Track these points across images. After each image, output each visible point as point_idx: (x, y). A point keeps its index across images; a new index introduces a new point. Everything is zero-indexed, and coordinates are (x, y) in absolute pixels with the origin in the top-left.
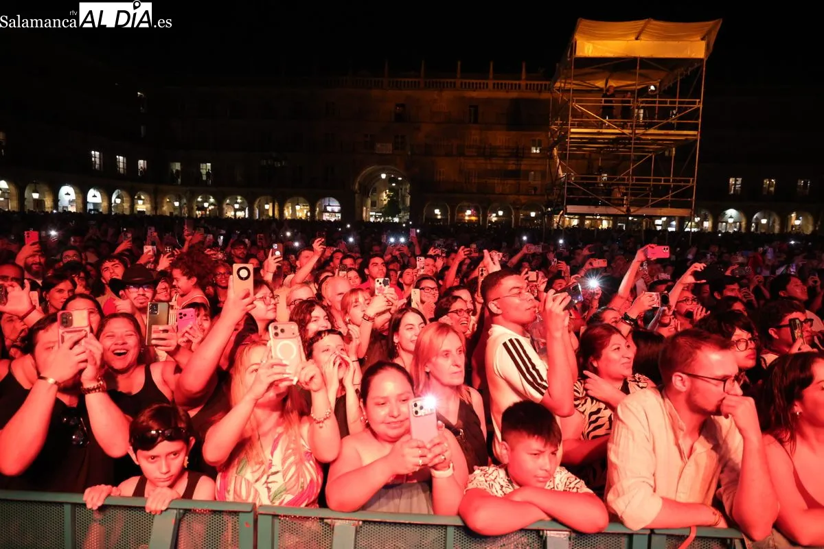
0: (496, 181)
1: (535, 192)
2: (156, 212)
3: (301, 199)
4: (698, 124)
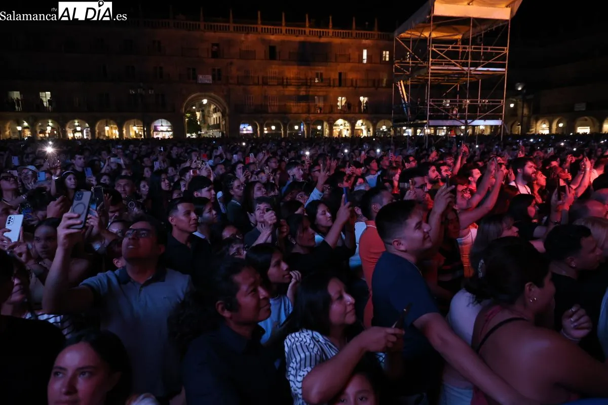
0: (292, 104)
1: (320, 111)
4: (505, 64)
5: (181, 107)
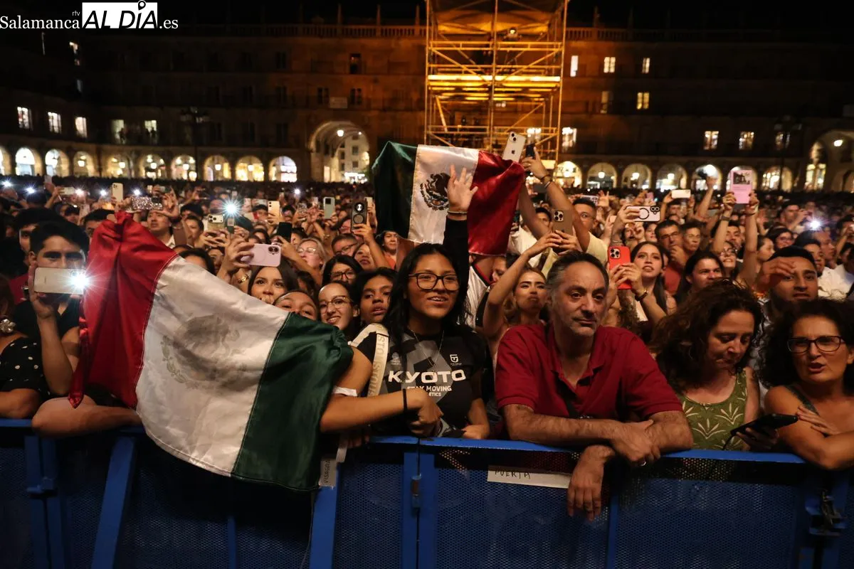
2: (101, 174)
3: (256, 159)
5: (308, 140)
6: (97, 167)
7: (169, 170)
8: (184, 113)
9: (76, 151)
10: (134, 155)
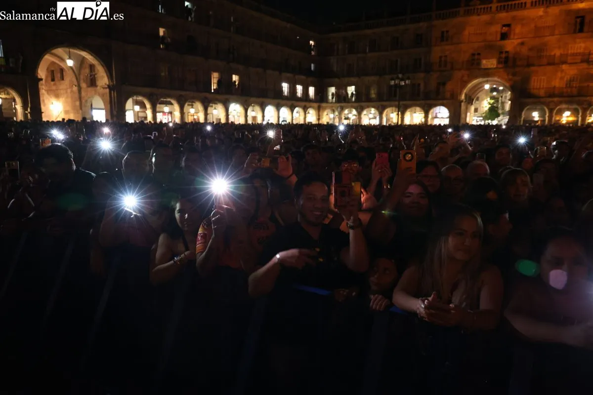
3: (418, 109)
5: (461, 94)
6: (318, 117)
7: (360, 118)
8: (392, 79)
9: (308, 108)
10: (339, 109)
